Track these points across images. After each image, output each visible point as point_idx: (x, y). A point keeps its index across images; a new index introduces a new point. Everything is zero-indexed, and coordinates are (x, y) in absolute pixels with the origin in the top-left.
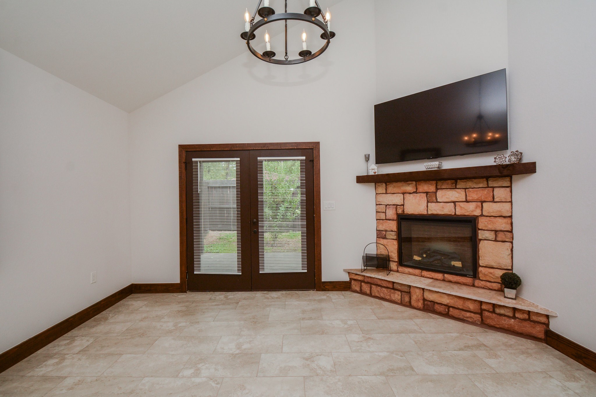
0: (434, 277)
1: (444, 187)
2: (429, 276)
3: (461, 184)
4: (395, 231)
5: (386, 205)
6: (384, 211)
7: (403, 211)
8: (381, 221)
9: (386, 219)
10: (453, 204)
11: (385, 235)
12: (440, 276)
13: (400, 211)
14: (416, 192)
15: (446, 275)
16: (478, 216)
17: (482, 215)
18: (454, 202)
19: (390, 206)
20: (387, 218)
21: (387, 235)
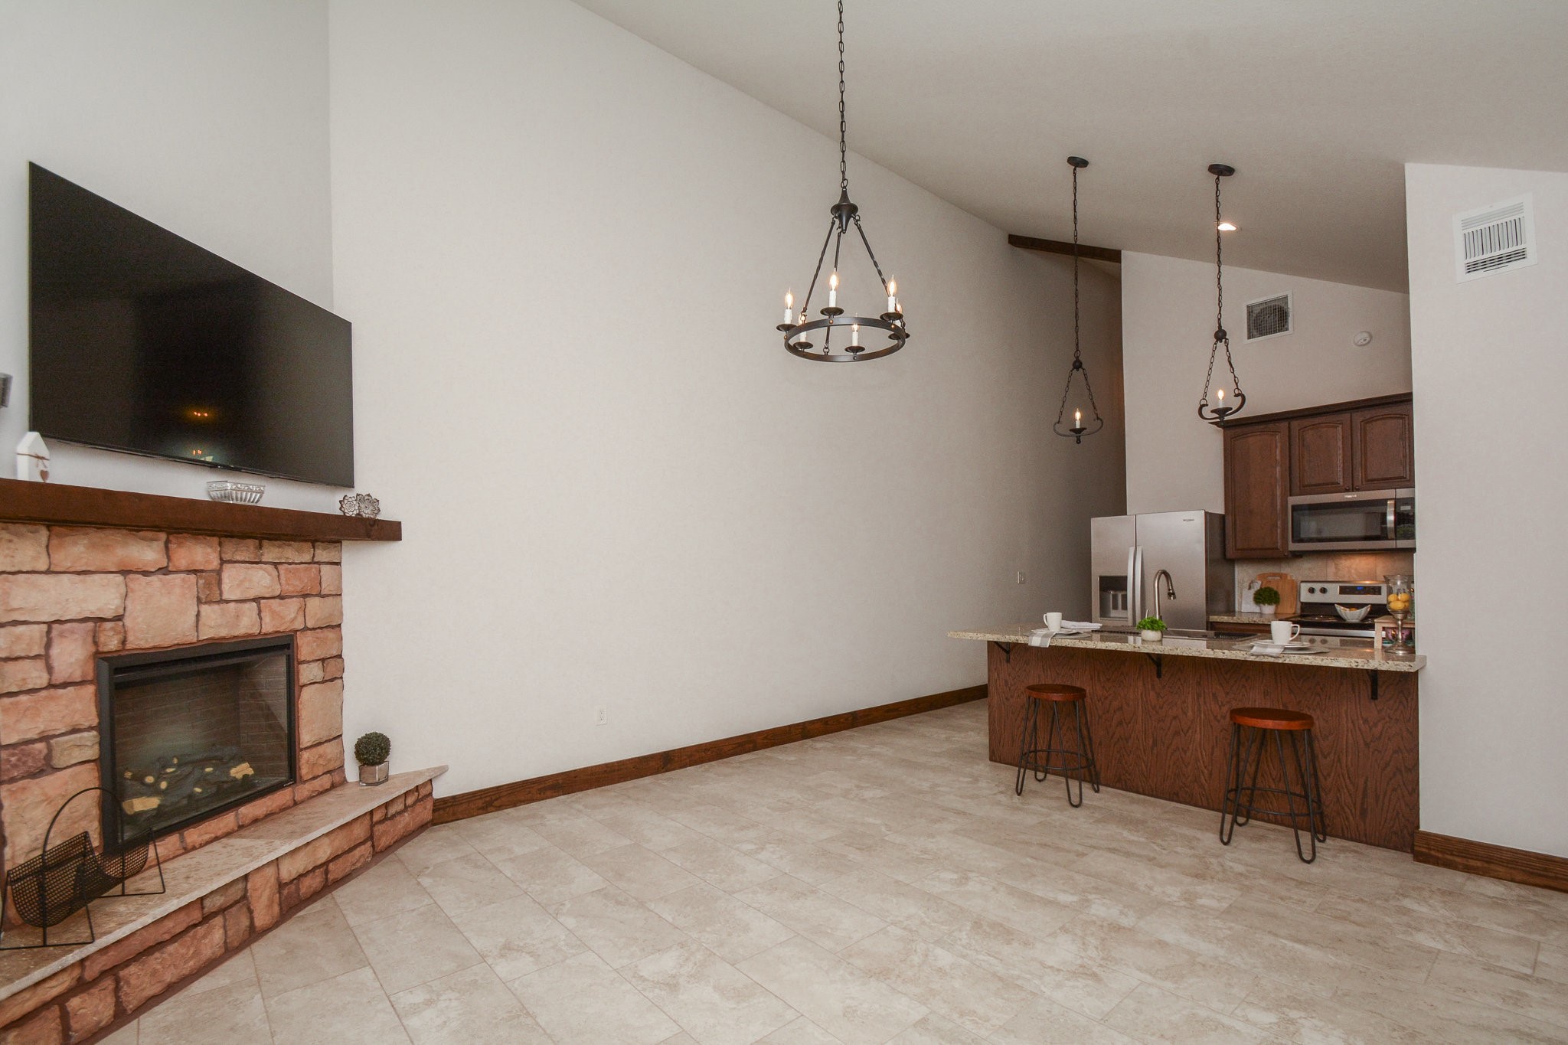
0: (219, 833)
1: (238, 558)
2: (207, 837)
3: (271, 553)
4: (91, 728)
5: (50, 624)
6: (42, 652)
7: (124, 642)
8: (23, 698)
9: (51, 686)
10: (254, 604)
11: (48, 757)
12: (228, 820)
13: (111, 643)
14: (164, 571)
15: (243, 810)
16: (296, 631)
17: (306, 629)
18: (256, 600)
19: (68, 625)
20: (60, 676)
21: (56, 753)
